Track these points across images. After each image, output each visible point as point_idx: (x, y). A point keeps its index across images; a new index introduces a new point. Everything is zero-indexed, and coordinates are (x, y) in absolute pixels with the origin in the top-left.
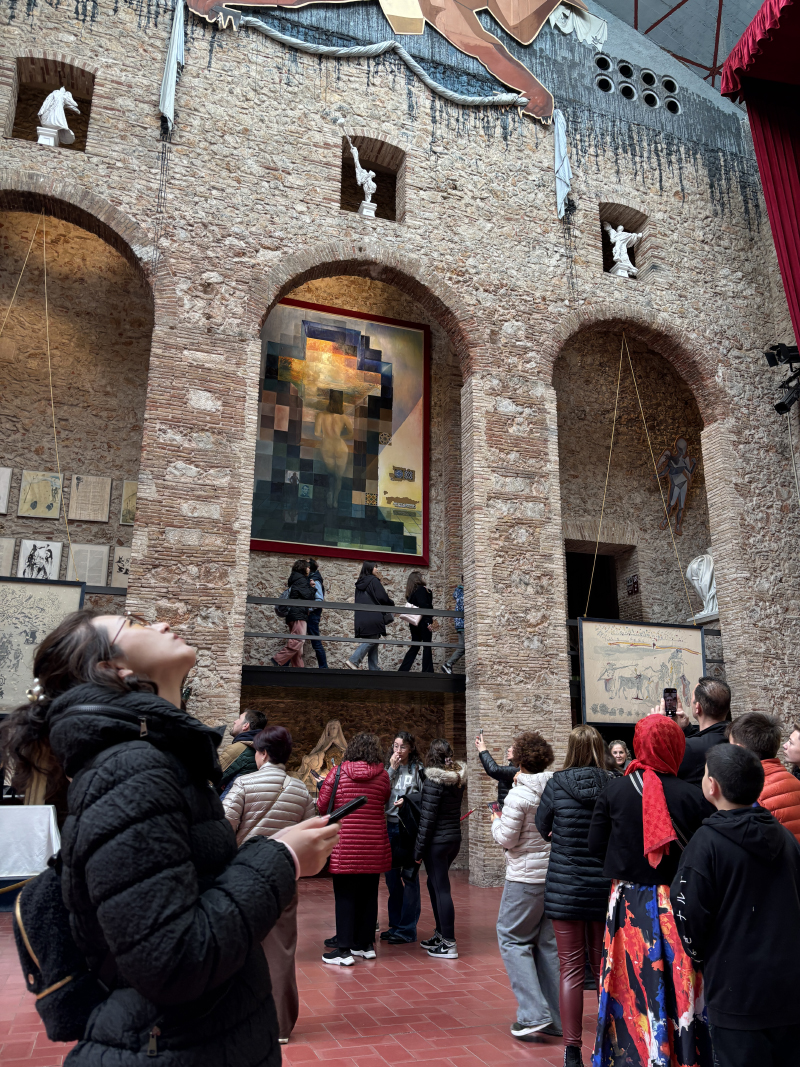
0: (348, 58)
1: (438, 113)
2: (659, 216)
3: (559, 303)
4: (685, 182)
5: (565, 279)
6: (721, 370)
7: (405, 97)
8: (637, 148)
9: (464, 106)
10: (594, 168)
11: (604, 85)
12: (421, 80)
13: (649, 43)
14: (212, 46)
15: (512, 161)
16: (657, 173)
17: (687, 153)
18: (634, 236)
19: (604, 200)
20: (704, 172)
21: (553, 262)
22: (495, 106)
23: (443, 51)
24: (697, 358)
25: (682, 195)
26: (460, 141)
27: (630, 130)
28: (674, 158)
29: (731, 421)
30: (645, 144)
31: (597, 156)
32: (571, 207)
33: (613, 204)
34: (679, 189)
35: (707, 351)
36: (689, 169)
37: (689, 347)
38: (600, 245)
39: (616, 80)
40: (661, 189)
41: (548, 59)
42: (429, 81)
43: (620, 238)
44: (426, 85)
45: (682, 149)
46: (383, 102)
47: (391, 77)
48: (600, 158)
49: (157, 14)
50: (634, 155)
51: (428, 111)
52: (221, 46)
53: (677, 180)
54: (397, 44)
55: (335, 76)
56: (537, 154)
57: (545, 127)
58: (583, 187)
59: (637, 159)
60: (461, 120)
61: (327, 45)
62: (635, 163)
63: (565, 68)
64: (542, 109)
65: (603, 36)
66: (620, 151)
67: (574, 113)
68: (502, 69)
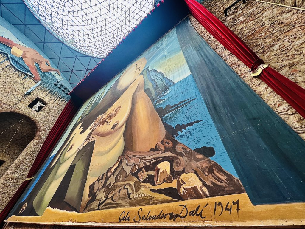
1: (9, 67)
2: (51, 105)
3: (8, 106)
5: (15, 103)
6: (43, 132)
7: (2, 61)
8: (54, 95)
9: (17, 70)
10: (42, 92)
11: (55, 85)
12: (9, 61)
15: (22, 82)
16: (55, 100)
17: (65, 100)
18: (43, 105)
19: (39, 97)
21: (15, 99)
22: (25, 74)
24: (39, 128)
25: (58, 104)
26: (10, 73)
27: (55, 92)
28: (61, 99)
29: (38, 141)
30: (57, 95)
32: (29, 94)
33: (41, 99)
35: (42, 128)
36: (63, 102)
37: (38, 126)
38: (31, 102)
39: (59, 85)
40: (55, 102)
41: (46, 76)
42: (12, 63)
43: (39, 104)
45: (64, 99)
48: (45, 92)
51: (6, 65)
53: (59, 102)
54: (9, 54)
56: (29, 84)
58: (36, 93)
60: (14, 71)
62: (52, 96)
63: (49, 79)
64: (37, 80)
65: (61, 80)
66: (50, 93)
67: (44, 84)
68: (33, 71)
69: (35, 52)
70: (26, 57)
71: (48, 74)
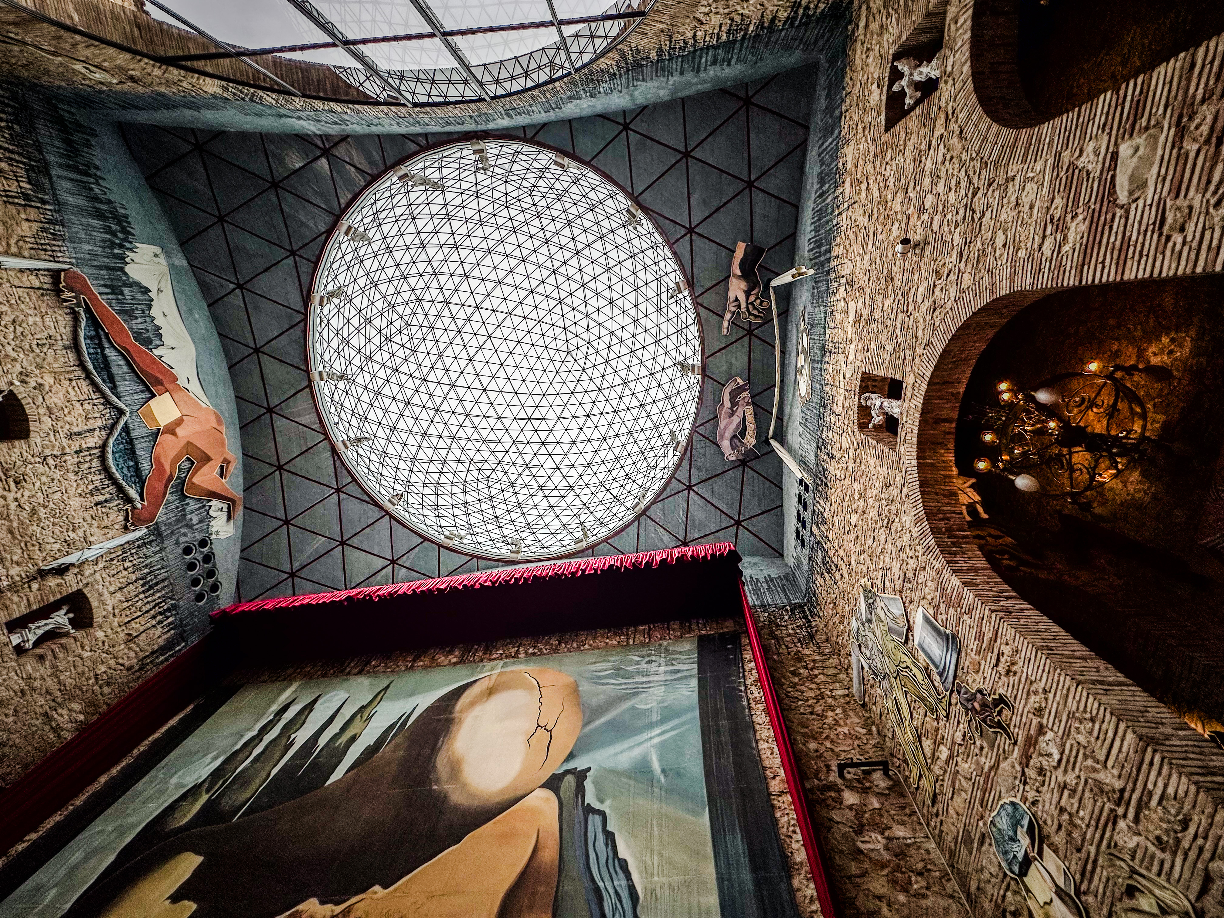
0: (93, 384)
1: (86, 453)
2: (100, 634)
4: (144, 635)
7: (86, 428)
8: (151, 592)
9: (105, 469)
10: (112, 572)
11: (187, 551)
12: (109, 435)
13: (237, 563)
14: (38, 289)
15: (78, 515)
16: (139, 613)
17: (170, 624)
18: (68, 628)
19: (86, 591)
20: (161, 641)
22: (120, 489)
23: (145, 445)
25: (130, 639)
26: (71, 476)
27: (163, 581)
28: (159, 618)
30: (158, 595)
31: (126, 569)
32: (61, 571)
33: (87, 598)
34: (135, 634)
36: (159, 631)
38: (34, 607)
39: (197, 555)
40: (127, 623)
41: (184, 510)
42: (111, 441)
43: (58, 619)
44: (107, 439)
45: (171, 619)
46: (69, 413)
47: (98, 415)
48: (125, 572)
49: (46, 250)
50: (143, 592)
51: (84, 446)
52: (42, 295)
53: (142, 629)
54: (128, 414)
55: (71, 376)
56: (97, 530)
57: (126, 528)
58: (87, 573)
59: (142, 596)
60: (93, 470)
61: (95, 368)
62: (136, 596)
63: (184, 523)
64: (139, 520)
65: (223, 536)
66: (141, 582)
67: (152, 541)
68: (154, 484)
69: (215, 426)
70: (174, 434)
71: (193, 505)
